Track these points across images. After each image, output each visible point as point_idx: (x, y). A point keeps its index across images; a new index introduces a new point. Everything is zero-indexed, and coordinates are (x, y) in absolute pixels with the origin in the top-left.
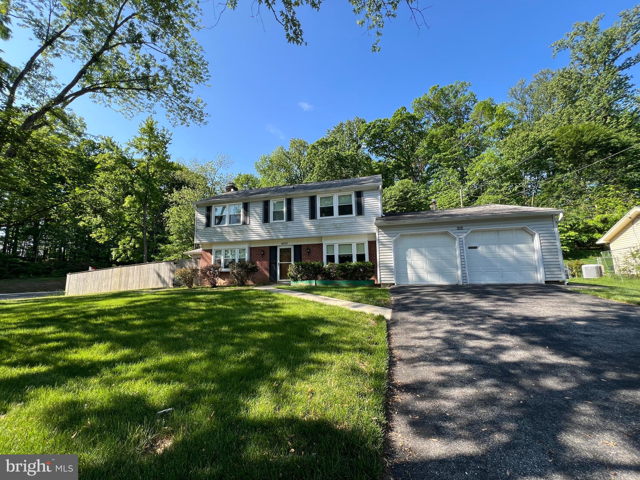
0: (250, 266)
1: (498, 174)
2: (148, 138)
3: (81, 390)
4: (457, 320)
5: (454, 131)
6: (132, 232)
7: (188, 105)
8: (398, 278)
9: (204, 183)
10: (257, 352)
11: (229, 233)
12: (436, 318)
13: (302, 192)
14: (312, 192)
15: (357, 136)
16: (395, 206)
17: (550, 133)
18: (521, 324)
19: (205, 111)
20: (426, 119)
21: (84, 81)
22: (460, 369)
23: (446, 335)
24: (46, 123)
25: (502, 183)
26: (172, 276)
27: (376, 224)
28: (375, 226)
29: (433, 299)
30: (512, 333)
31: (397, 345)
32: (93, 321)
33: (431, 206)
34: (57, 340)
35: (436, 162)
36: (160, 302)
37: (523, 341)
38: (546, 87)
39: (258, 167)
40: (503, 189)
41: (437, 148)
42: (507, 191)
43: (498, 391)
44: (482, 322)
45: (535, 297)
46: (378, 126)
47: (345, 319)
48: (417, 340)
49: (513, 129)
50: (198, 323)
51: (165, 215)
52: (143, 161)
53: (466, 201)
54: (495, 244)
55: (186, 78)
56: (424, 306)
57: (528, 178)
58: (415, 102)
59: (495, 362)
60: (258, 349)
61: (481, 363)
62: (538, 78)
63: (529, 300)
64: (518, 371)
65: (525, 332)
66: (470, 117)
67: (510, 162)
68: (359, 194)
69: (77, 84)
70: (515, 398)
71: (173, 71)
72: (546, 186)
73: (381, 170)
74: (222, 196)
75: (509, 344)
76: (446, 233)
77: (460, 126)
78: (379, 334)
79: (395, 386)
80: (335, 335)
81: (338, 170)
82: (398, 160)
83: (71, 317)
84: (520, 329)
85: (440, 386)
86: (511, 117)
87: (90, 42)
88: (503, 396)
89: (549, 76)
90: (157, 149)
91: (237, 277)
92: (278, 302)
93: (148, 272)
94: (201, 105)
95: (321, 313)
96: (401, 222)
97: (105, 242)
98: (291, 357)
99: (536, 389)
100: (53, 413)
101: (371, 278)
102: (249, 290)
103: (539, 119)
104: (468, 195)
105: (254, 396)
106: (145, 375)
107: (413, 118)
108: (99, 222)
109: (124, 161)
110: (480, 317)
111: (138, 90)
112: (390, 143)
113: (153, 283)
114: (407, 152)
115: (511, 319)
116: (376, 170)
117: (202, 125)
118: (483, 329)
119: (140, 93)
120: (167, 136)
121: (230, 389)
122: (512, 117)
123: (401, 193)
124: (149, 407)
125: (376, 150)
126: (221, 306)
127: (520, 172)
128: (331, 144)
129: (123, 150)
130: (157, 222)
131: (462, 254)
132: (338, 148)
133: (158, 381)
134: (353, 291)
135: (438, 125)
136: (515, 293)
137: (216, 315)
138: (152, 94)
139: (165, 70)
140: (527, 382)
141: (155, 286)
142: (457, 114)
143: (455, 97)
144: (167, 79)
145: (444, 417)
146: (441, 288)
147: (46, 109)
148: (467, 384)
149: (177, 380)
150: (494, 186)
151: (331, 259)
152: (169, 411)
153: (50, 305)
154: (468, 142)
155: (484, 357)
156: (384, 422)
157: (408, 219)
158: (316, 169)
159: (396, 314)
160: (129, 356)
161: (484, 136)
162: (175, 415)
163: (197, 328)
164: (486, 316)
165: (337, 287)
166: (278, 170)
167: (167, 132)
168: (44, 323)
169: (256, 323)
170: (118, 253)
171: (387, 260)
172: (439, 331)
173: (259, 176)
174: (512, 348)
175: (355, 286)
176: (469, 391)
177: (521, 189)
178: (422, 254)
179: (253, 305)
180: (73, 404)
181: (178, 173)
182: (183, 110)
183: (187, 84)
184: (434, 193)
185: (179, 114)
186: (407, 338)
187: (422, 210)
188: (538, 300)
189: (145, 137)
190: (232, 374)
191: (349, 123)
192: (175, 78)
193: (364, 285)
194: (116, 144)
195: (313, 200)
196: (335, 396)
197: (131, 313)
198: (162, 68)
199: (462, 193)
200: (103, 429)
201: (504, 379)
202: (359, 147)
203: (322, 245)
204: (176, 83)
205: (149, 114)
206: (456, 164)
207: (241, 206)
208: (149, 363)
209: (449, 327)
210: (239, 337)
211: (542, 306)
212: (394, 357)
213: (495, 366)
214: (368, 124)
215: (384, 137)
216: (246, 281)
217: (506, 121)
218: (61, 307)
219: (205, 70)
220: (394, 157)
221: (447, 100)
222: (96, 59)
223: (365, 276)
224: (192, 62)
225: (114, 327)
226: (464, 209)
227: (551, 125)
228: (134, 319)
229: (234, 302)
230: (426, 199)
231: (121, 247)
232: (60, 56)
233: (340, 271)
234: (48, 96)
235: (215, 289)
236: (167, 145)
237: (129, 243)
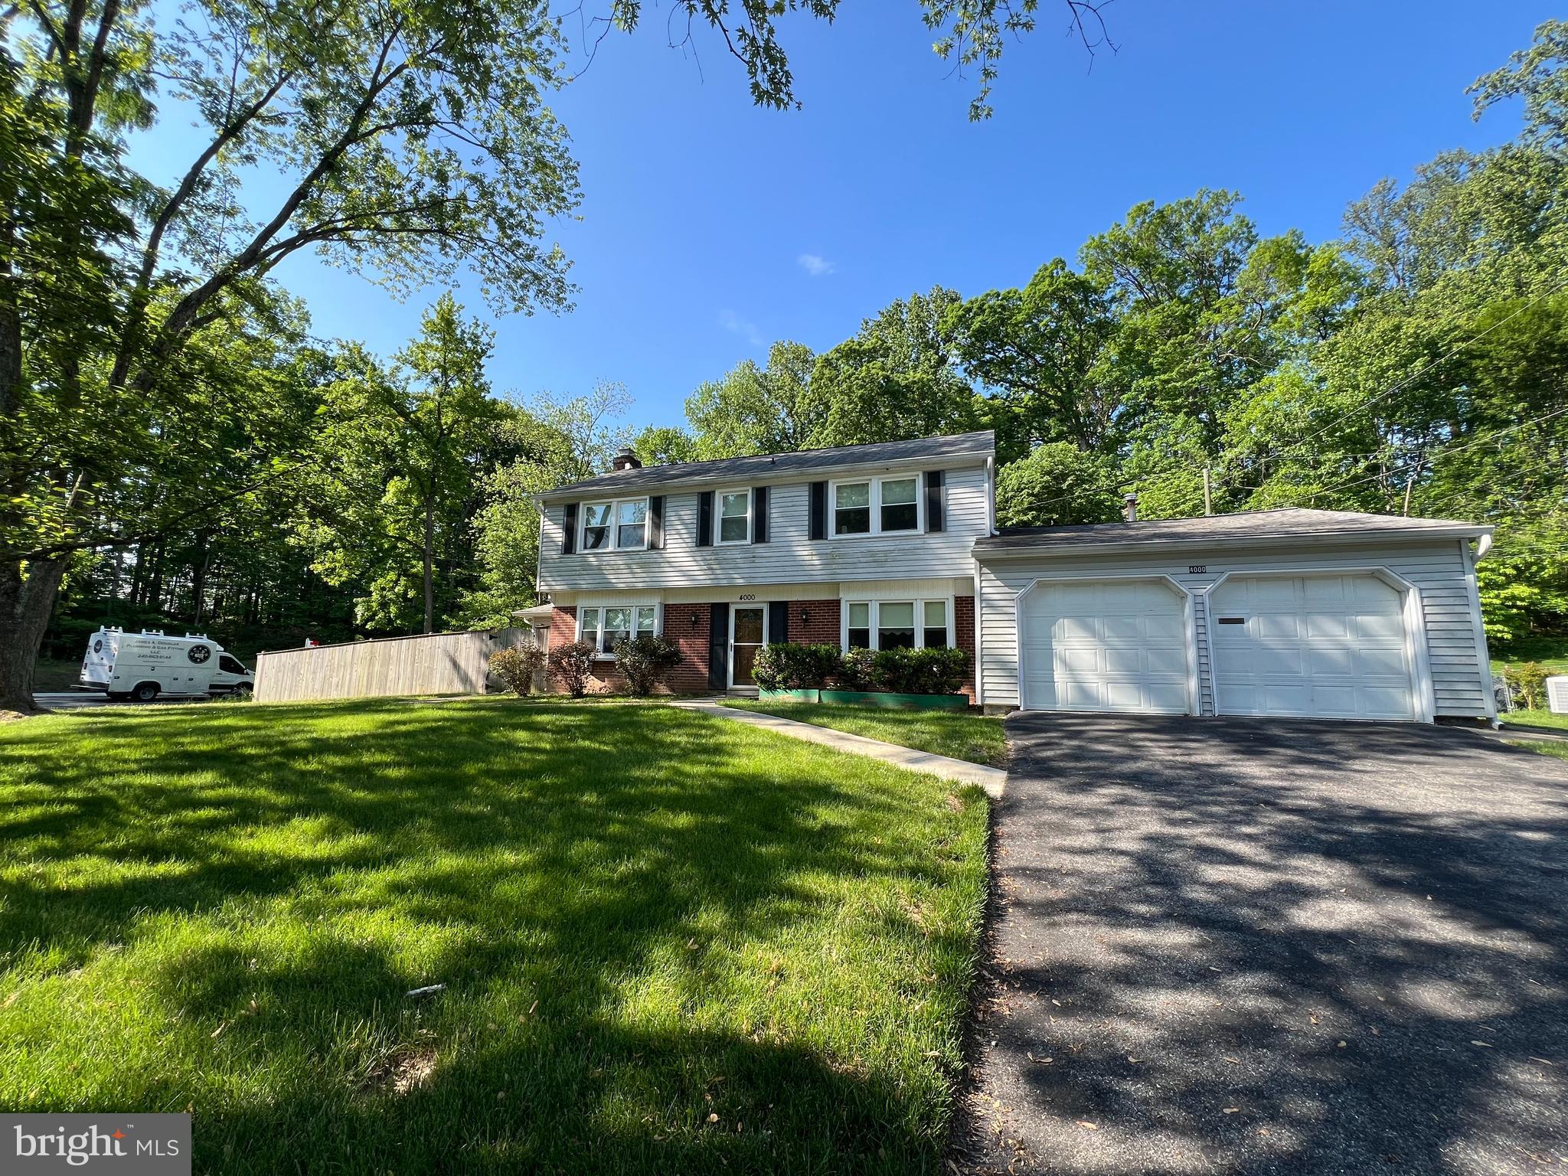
0: (664, 649)
1: (1310, 429)
2: (440, 344)
3: (248, 924)
4: (1180, 808)
5: (1193, 317)
6: (401, 562)
7: (531, 266)
8: (1028, 692)
9: (564, 448)
10: (658, 861)
11: (616, 569)
12: (1123, 801)
13: (792, 471)
14: (816, 474)
15: (937, 334)
16: (1030, 509)
17: (1461, 322)
18: (1357, 829)
19: (568, 280)
20: (1118, 290)
21: (303, 215)
22: (1176, 939)
23: (1145, 846)
24: (221, 313)
25: (1322, 451)
26: (485, 666)
27: (974, 554)
28: (973, 560)
29: (1119, 750)
30: (1331, 852)
31: (1013, 864)
32: (300, 765)
33: (1124, 512)
34: (216, 804)
35: (1141, 398)
36: (450, 728)
37: (1359, 876)
38: (1456, 196)
39: (691, 411)
40: (1322, 470)
41: (1145, 362)
42: (1333, 474)
43: (1279, 1007)
44: (1249, 819)
45: (1402, 758)
46: (991, 307)
47: (884, 791)
48: (1064, 856)
49: (1356, 312)
50: (528, 782)
51: (476, 523)
52: (427, 398)
53: (1221, 498)
54: (1294, 614)
55: (528, 202)
56: (1094, 768)
57: (1395, 440)
58: (1088, 247)
59: (1275, 926)
60: (660, 855)
61: (1237, 927)
62: (1429, 175)
63: (1386, 767)
64: (1338, 958)
65: (1367, 852)
66: (1236, 281)
67: (1344, 399)
68: (934, 479)
69: (288, 222)
70: (1325, 1032)
71: (499, 187)
72: (1447, 461)
73: (995, 419)
74: (602, 480)
75: (1320, 882)
76: (1161, 582)
77: (1208, 306)
78: (966, 835)
79: (996, 971)
80: (854, 830)
81: (886, 418)
82: (1041, 393)
83: (253, 752)
84: (1353, 844)
85: (1118, 981)
86: (1350, 279)
87: (319, 125)
88: (1291, 1022)
89: (1463, 169)
90: (461, 370)
91: (631, 677)
92: (723, 739)
93: (432, 657)
94: (561, 265)
95: (825, 772)
96: (1040, 551)
97: (343, 584)
98: (739, 878)
99: (1389, 1011)
100: (180, 973)
101: (958, 689)
102: (658, 707)
103: (1431, 283)
104: (1227, 483)
105: (637, 972)
106: (392, 898)
107: (1082, 287)
108: (329, 537)
109: (387, 398)
110: (1243, 803)
111: (421, 232)
112: (1021, 350)
113: (442, 682)
114: (1066, 374)
115: (1330, 814)
116: (984, 419)
117: (561, 313)
118: (1250, 838)
119: (426, 241)
120: (484, 339)
121: (582, 947)
122: (1355, 279)
123: (1047, 478)
124: (391, 977)
125: (983, 369)
126: (587, 743)
127: (1373, 425)
128: (872, 354)
129: (387, 372)
130: (457, 539)
131: (1202, 637)
132: (890, 363)
133: (421, 915)
134: (911, 722)
135: (1149, 304)
136: (1346, 746)
137: (572, 763)
138: (450, 242)
139: (482, 183)
140: (1364, 990)
141: (445, 690)
142: (1200, 274)
143: (1196, 232)
144: (484, 206)
145: (1120, 1065)
146: (1143, 723)
147: (219, 281)
148: (1191, 980)
149: (463, 917)
150: (1298, 460)
151: (859, 638)
152: (435, 992)
153: (216, 723)
154: (1229, 347)
155: (1245, 911)
156: (958, 1065)
157: (1060, 542)
158: (832, 416)
159: (1018, 783)
160: (364, 849)
161: (1274, 329)
162: (447, 1002)
163: (525, 794)
164: (1259, 801)
165: (873, 710)
166: (739, 419)
167: (484, 329)
168: (195, 762)
169: (664, 788)
170: (369, 609)
171: (1000, 645)
172: (1126, 834)
173: (693, 433)
174: (1327, 892)
175: (918, 709)
176: (1197, 1002)
177: (1374, 469)
178: (1093, 633)
179: (662, 744)
180: (227, 956)
181: (507, 424)
182: (519, 277)
183: (529, 216)
184: (1134, 477)
185: (511, 287)
186: (1039, 848)
187: (1100, 522)
188: (1412, 768)
189: (435, 342)
190: (593, 911)
191: (919, 302)
192: (503, 202)
193: (941, 708)
194: (371, 359)
195: (818, 492)
196: (836, 987)
197: (382, 750)
198: (474, 179)
199: (1208, 481)
200: (281, 1022)
201: (1300, 976)
202: (943, 361)
203: (838, 602)
204: (504, 215)
205: (445, 289)
206: (1195, 403)
207: (645, 505)
208: (407, 871)
209: (1154, 827)
210: (620, 822)
211: (1421, 785)
212: (1002, 897)
213: (1274, 938)
214: (965, 303)
215: (1007, 335)
216: (652, 684)
217: (1337, 290)
218: (237, 729)
219: (572, 182)
220: (1032, 387)
221: (1175, 240)
222: (330, 164)
223: (942, 685)
224: (542, 164)
225: (342, 781)
226: (1212, 520)
227: (1466, 299)
228: (388, 765)
229: (618, 735)
230: (1114, 492)
231: (375, 596)
232: (254, 160)
233: (880, 670)
234: (228, 251)
235: (579, 703)
236: (483, 361)
237: (393, 588)
